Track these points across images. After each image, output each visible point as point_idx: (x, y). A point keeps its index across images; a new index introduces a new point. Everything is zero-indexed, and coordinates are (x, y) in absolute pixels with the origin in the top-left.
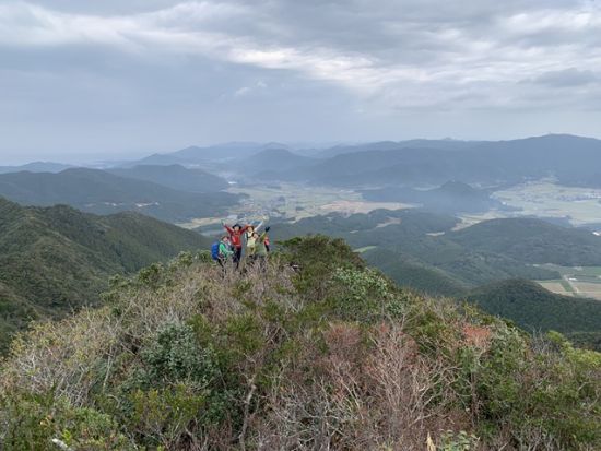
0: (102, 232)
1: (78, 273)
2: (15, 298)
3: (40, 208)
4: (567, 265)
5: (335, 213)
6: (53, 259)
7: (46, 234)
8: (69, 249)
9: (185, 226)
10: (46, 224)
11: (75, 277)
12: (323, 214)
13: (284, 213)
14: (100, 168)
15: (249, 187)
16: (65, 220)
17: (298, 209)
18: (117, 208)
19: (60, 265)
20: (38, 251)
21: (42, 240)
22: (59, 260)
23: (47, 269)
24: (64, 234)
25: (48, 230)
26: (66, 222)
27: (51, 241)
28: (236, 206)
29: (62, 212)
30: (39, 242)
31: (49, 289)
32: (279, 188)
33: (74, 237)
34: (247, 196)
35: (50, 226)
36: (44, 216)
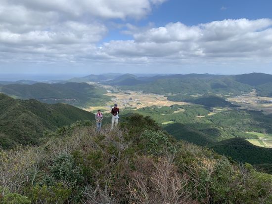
0: (50, 112)
1: (39, 130)
2: (9, 140)
3: (23, 100)
4: (261, 133)
5: (155, 106)
6: (27, 123)
7: (25, 112)
8: (35, 119)
9: (87, 110)
10: (25, 107)
11: (37, 132)
12: (149, 106)
13: (131, 105)
14: (50, 83)
15: (116, 93)
16: (33, 106)
17: (138, 104)
18: (57, 101)
19: (30, 126)
20: (21, 119)
21: (23, 115)
22: (30, 124)
23: (25, 128)
24: (33, 112)
25: (26, 110)
26: (34, 106)
27: (27, 115)
28: (110, 102)
29: (32, 102)
30: (21, 115)
31: (25, 137)
32: (130, 94)
33: (37, 114)
34: (115, 97)
35: (26, 108)
36: (25, 104)
